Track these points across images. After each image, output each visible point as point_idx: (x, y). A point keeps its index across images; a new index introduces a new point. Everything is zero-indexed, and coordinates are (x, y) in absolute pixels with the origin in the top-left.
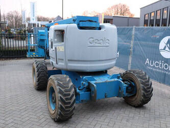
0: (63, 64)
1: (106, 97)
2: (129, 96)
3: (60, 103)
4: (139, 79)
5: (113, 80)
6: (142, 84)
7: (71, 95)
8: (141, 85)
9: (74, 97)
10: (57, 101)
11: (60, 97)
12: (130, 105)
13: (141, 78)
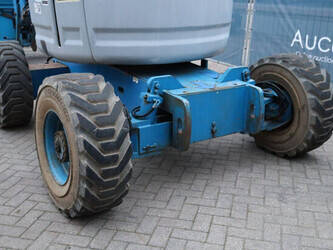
0: (80, 43)
1: (213, 134)
2: (270, 128)
3: (85, 162)
4: (302, 80)
5: (230, 84)
6: (311, 92)
7: (118, 133)
8: (310, 96)
9: (128, 141)
10: (74, 156)
11: (85, 142)
12: (274, 154)
13: (306, 77)
